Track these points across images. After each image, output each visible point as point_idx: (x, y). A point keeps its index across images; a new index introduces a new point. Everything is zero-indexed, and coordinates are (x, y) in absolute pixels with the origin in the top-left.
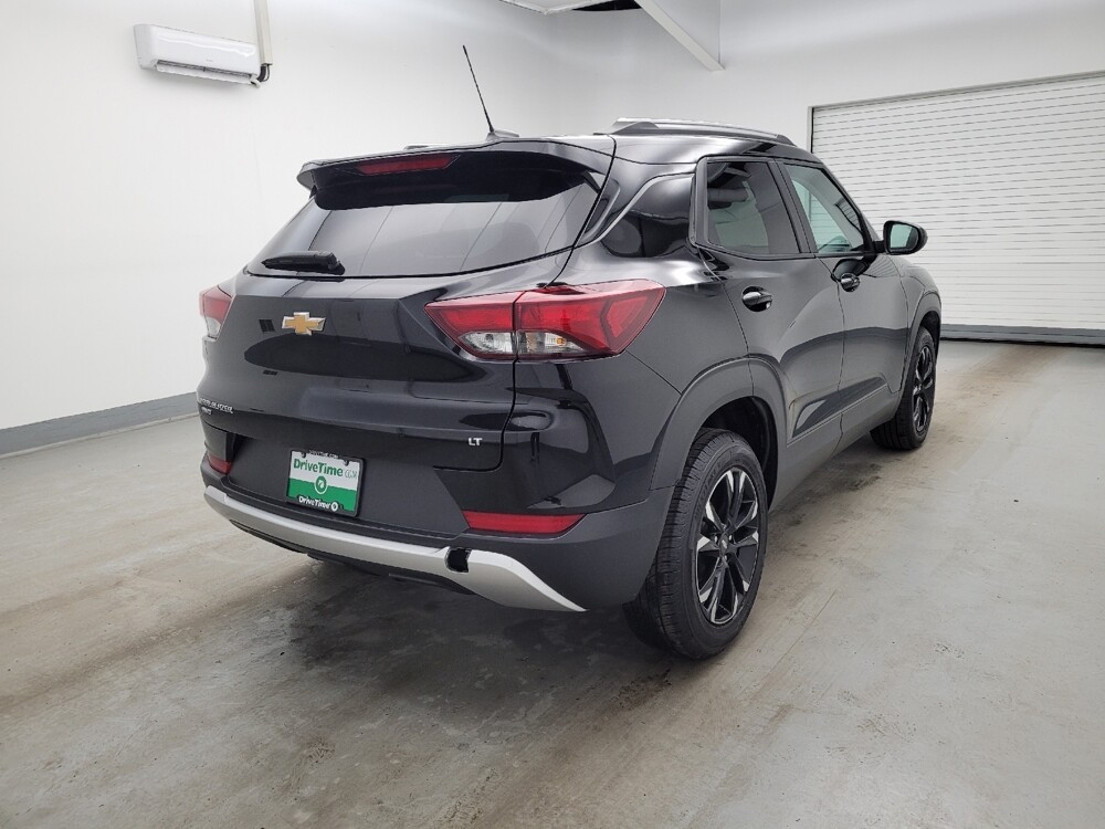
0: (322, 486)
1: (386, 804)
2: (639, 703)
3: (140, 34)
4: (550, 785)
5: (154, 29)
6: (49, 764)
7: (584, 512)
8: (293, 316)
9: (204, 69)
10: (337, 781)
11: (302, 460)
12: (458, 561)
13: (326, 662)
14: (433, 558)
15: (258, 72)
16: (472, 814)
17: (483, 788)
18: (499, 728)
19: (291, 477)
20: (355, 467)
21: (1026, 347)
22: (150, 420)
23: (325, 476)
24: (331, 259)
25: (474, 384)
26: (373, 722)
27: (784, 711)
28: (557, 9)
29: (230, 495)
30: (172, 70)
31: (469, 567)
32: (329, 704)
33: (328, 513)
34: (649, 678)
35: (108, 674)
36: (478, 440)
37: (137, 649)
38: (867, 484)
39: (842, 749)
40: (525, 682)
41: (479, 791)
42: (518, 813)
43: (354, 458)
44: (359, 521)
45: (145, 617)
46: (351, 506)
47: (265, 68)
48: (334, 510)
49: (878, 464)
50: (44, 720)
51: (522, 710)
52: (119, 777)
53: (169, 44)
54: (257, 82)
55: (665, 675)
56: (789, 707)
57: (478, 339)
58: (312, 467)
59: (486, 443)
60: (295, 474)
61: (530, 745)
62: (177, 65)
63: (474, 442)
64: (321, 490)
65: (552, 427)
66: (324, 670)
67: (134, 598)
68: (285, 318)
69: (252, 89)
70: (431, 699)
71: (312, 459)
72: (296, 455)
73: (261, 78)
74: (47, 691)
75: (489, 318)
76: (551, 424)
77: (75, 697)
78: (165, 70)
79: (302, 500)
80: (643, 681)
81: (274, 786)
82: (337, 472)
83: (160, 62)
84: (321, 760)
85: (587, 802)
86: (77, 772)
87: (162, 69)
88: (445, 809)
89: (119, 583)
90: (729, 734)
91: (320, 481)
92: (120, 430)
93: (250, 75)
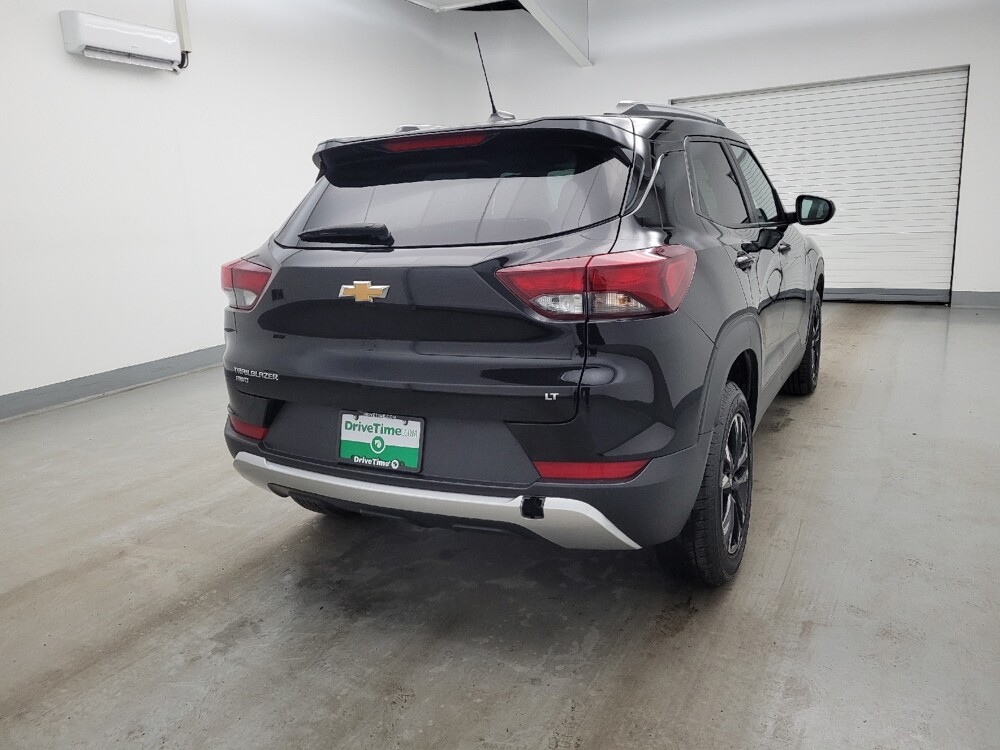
0: (379, 446)
1: (488, 740)
2: (678, 629)
3: (66, 21)
4: (632, 709)
5: (81, 16)
6: (131, 733)
7: (648, 457)
8: (352, 284)
9: (129, 55)
10: (430, 723)
11: (354, 422)
12: (533, 508)
13: (368, 613)
14: (507, 507)
15: (179, 59)
16: (573, 742)
17: (573, 718)
18: (562, 662)
19: (342, 438)
20: (416, 426)
21: (861, 305)
22: (84, 395)
23: (382, 436)
24: (383, 230)
25: (551, 343)
26: (440, 664)
27: (807, 627)
28: (447, 8)
29: (270, 459)
30: (99, 56)
31: (545, 512)
32: (390, 652)
33: (389, 470)
34: (676, 606)
35: (152, 642)
36: (555, 395)
37: (172, 614)
38: (784, 425)
39: (873, 656)
40: (566, 618)
41: (569, 720)
42: (615, 738)
43: (415, 417)
44: (422, 477)
45: (167, 585)
46: (413, 463)
47: (184, 55)
48: (395, 467)
49: (787, 408)
50: (105, 691)
51: (575, 643)
52: (209, 740)
53: (97, 30)
54: (178, 68)
55: (688, 603)
56: (811, 622)
57: (545, 302)
58: (369, 429)
59: (563, 398)
60: (347, 435)
61: (598, 675)
62: (103, 51)
63: (552, 397)
64: (379, 450)
65: (617, 381)
66: (369, 620)
67: (145, 566)
68: (344, 286)
69: (174, 76)
70: (486, 640)
71: (367, 420)
72: (347, 418)
73: (181, 66)
74: (95, 663)
75: (559, 281)
76: (613, 379)
77: (129, 666)
78: (92, 56)
79: (357, 460)
80: (673, 610)
81: (371, 733)
82: (397, 432)
83: (88, 48)
84: (405, 705)
85: (673, 722)
86: (163, 738)
87: (89, 54)
88: (546, 741)
89: (122, 553)
90: (770, 651)
91: (376, 441)
92: (56, 407)
93: (172, 62)
